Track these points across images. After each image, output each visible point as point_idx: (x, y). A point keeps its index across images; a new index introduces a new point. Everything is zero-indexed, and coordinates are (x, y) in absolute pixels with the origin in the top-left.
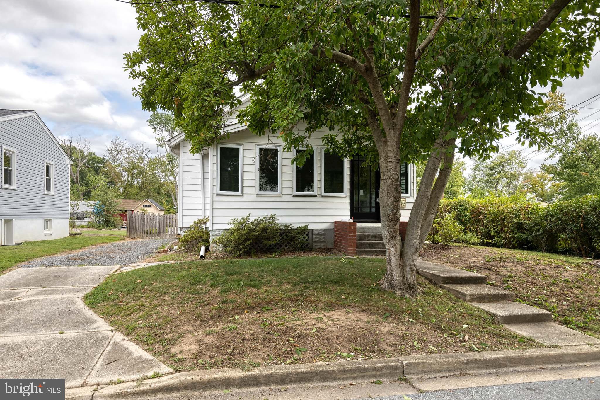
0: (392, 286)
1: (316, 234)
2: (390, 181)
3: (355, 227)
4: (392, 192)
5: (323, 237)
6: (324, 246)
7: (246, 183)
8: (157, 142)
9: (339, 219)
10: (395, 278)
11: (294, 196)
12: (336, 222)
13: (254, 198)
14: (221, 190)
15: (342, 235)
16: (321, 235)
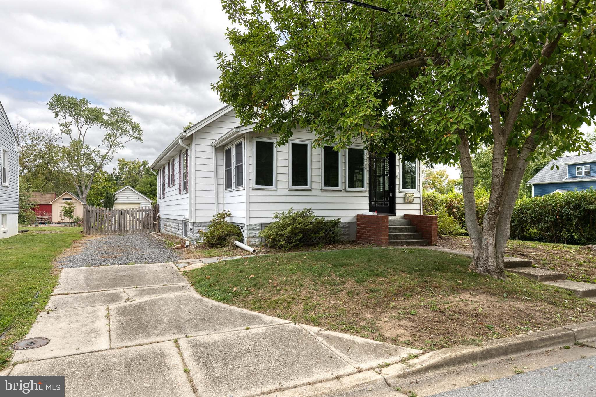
0: (488, 271)
1: (341, 227)
2: (497, 179)
3: (388, 220)
4: (498, 189)
5: (347, 229)
6: (347, 238)
7: (280, 178)
8: (62, 128)
9: (360, 213)
10: (491, 264)
11: (322, 190)
12: (358, 216)
13: (286, 192)
14: (256, 184)
15: (370, 227)
16: (345, 228)
